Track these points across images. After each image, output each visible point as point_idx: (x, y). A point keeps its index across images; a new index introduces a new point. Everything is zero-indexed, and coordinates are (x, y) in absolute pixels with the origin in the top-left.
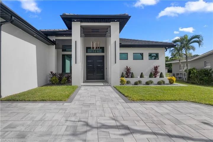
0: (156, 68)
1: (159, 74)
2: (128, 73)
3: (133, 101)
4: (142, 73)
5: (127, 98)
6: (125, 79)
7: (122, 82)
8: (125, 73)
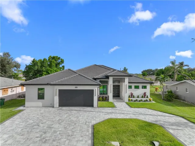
0: (145, 93)
1: (146, 96)
2: (132, 95)
3: (132, 108)
4: (138, 96)
5: (131, 107)
6: (131, 99)
7: (129, 100)
8: (130, 95)
